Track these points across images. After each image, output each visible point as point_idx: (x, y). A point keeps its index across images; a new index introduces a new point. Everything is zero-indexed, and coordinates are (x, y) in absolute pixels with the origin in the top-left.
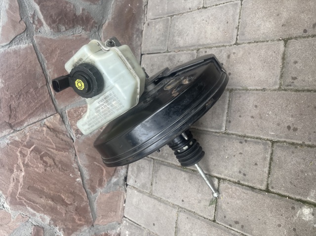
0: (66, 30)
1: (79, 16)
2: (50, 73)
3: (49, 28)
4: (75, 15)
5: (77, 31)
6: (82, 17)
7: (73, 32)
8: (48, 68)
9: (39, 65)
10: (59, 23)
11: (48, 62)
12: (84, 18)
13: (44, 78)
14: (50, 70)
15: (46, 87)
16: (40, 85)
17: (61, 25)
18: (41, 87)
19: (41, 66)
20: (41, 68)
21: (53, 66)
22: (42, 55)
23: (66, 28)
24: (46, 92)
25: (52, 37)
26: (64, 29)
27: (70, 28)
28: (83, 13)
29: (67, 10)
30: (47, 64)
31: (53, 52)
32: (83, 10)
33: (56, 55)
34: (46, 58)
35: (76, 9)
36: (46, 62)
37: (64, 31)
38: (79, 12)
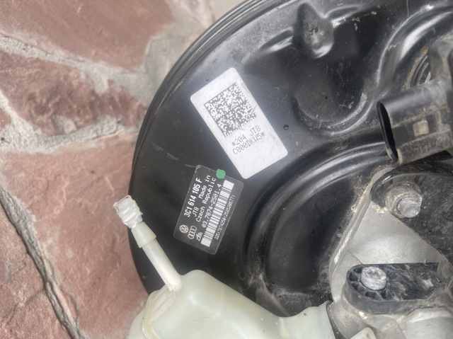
0: (78, 127)
1: (103, 96)
2: (50, 248)
3: (29, 126)
4: (93, 93)
5: (106, 128)
6: (112, 99)
7: (96, 131)
8: (43, 237)
9: (13, 231)
10: (55, 113)
11: (40, 216)
12: (117, 100)
13: (34, 270)
14: (50, 241)
15: (43, 297)
16: (21, 297)
17: (61, 118)
18: (27, 303)
19: (19, 233)
20: (18, 239)
21: (58, 228)
22: (19, 202)
23: (76, 123)
24: (47, 315)
25: (42, 149)
26: (73, 127)
27: (87, 122)
28: (111, 90)
29: (70, 84)
30: (36, 224)
31: (49, 187)
32: (110, 82)
33: (61, 194)
34: (30, 207)
35: (93, 82)
36: (34, 219)
37: (73, 132)
38: (102, 88)
